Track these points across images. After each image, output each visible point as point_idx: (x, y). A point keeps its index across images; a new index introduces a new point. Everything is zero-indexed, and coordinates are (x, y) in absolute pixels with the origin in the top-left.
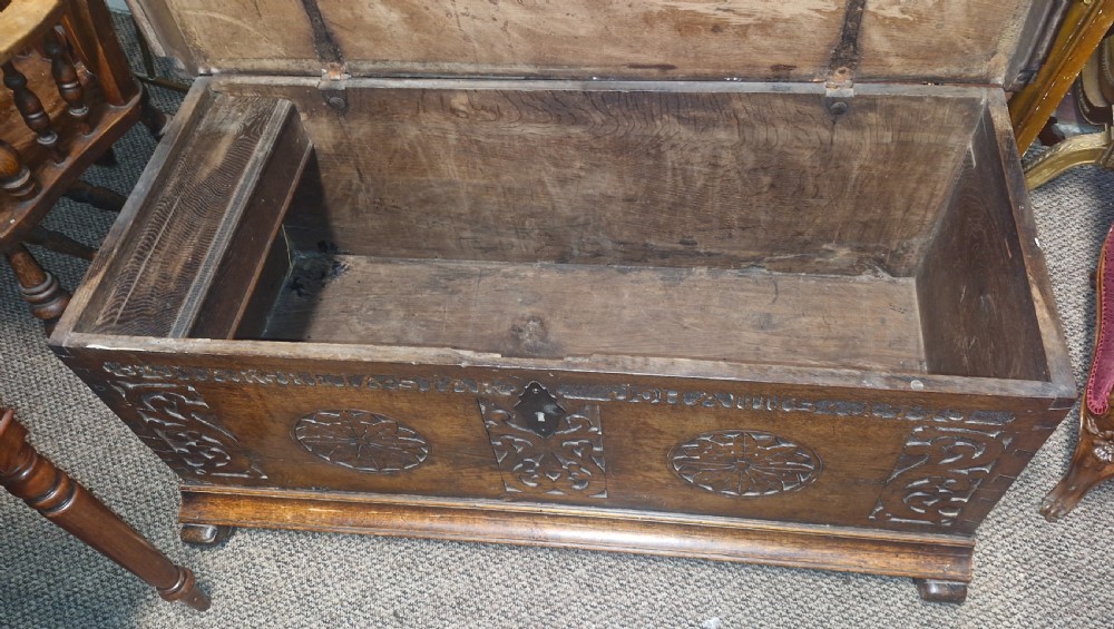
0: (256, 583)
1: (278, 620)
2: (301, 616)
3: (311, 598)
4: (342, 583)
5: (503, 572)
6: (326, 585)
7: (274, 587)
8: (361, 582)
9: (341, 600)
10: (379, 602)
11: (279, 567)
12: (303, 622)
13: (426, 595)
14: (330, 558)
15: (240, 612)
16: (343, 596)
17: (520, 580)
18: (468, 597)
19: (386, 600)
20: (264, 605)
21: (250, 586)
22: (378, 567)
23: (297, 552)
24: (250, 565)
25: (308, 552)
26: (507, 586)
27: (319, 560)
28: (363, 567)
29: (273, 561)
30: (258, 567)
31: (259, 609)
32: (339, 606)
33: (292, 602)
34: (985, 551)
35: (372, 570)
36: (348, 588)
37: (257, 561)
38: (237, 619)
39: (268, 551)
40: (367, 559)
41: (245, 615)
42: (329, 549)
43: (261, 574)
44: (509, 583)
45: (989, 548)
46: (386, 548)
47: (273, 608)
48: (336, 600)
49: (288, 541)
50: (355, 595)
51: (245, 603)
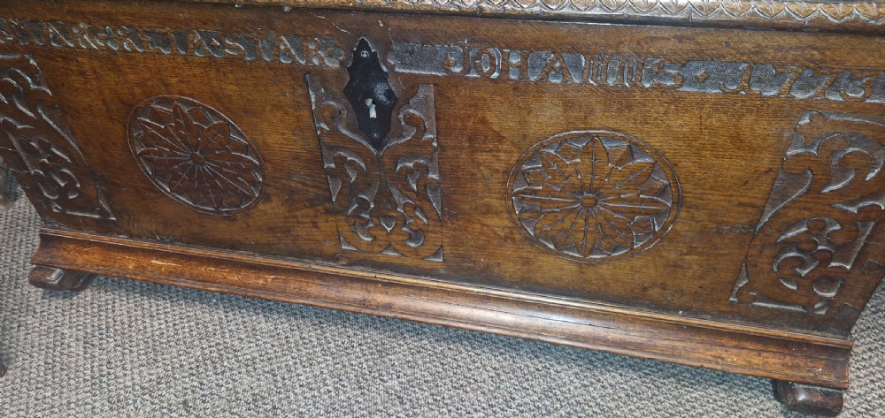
2: (89, 394)
4: (141, 368)
5: (310, 375)
6: (124, 369)
8: (160, 370)
9: (134, 384)
10: (172, 390)
13: (223, 389)
15: (30, 384)
16: (138, 380)
17: (326, 385)
18: (266, 395)
19: (180, 388)
26: (311, 389)
31: (50, 383)
32: (130, 389)
33: (85, 380)
34: (859, 409)
36: (145, 374)
38: (25, 390)
44: (314, 386)
45: (864, 406)
47: (65, 383)
48: (129, 384)
50: (151, 380)
51: (39, 376)
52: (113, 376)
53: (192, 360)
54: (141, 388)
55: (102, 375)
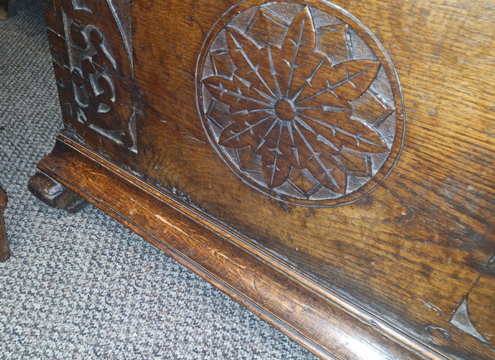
0: (61, 266)
1: (52, 317)
2: (77, 329)
3: (99, 316)
4: (141, 321)
6: (123, 311)
7: (73, 281)
9: (127, 339)
11: (91, 264)
12: (74, 337)
14: (144, 286)
16: (133, 336)
20: (51, 292)
21: (53, 264)
22: (190, 329)
23: (117, 261)
24: (68, 247)
25: (127, 268)
27: (133, 282)
28: (173, 319)
29: (89, 256)
30: (73, 253)
31: (44, 292)
35: (181, 329)
36: (143, 331)
37: (76, 247)
38: (17, 289)
39: (92, 244)
40: (182, 313)
41: (27, 290)
42: (149, 277)
43: (71, 260)
46: (209, 315)
47: (57, 300)
48: (123, 336)
49: (116, 247)
50: (147, 344)
51: (36, 278)
52: (108, 317)
53: (200, 339)
54: (135, 350)
55: (97, 309)
